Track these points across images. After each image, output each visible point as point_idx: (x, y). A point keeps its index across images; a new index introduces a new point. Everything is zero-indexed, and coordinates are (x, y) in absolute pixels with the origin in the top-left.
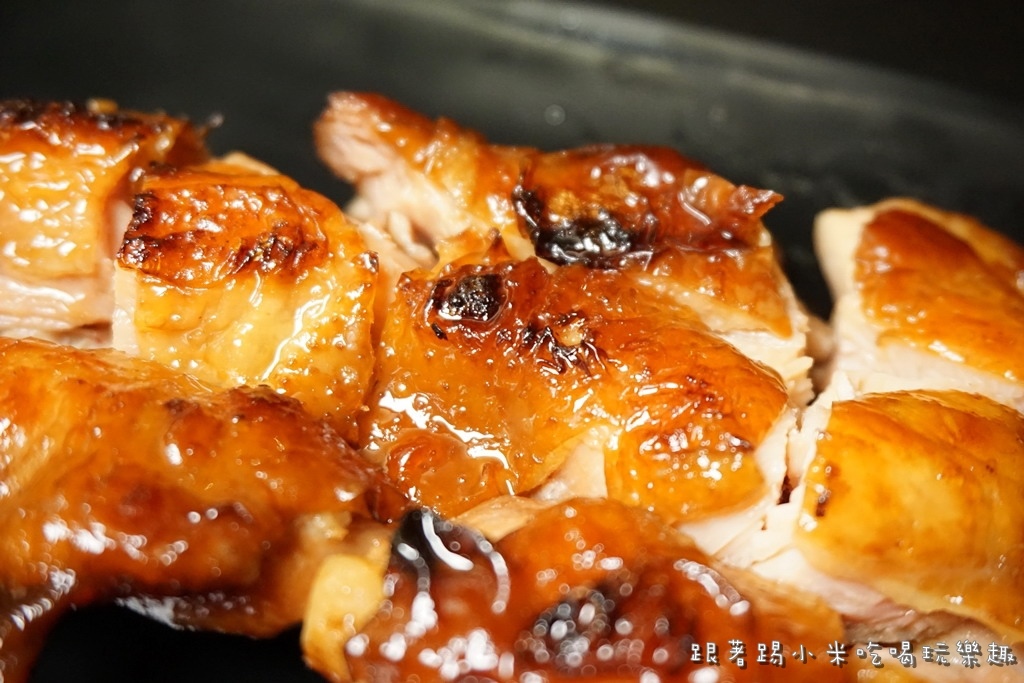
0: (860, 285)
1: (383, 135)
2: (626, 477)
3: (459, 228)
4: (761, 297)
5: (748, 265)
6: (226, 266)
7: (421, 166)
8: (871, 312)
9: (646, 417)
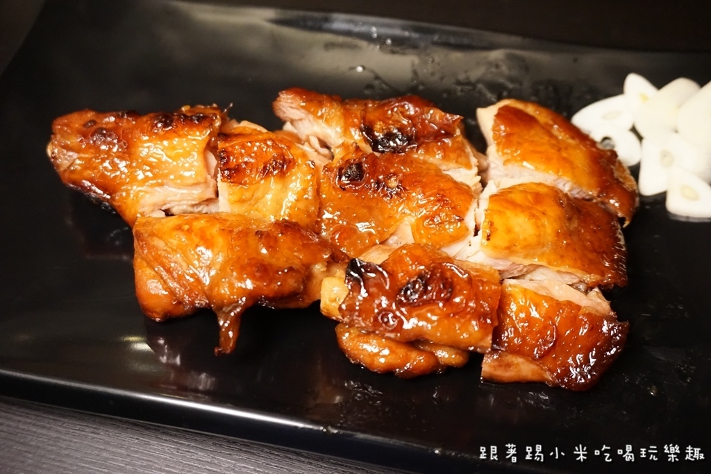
0: (496, 142)
1: (302, 107)
2: (420, 234)
3: (340, 141)
4: (459, 156)
5: (453, 144)
6: (260, 175)
7: (321, 117)
8: (500, 153)
9: (424, 212)
